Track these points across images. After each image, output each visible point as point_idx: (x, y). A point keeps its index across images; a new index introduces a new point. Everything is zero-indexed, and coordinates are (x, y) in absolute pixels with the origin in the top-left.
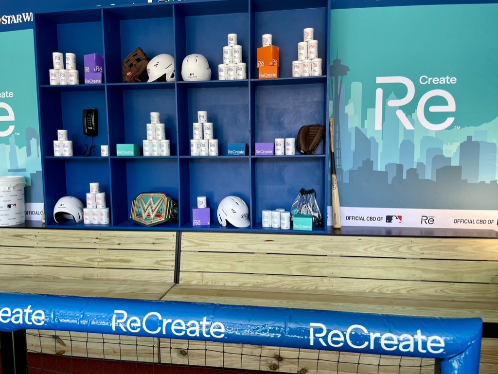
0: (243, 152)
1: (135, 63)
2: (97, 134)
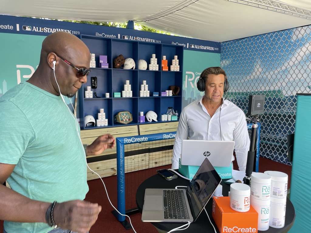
0: (158, 95)
1: (120, 61)
2: (96, 88)
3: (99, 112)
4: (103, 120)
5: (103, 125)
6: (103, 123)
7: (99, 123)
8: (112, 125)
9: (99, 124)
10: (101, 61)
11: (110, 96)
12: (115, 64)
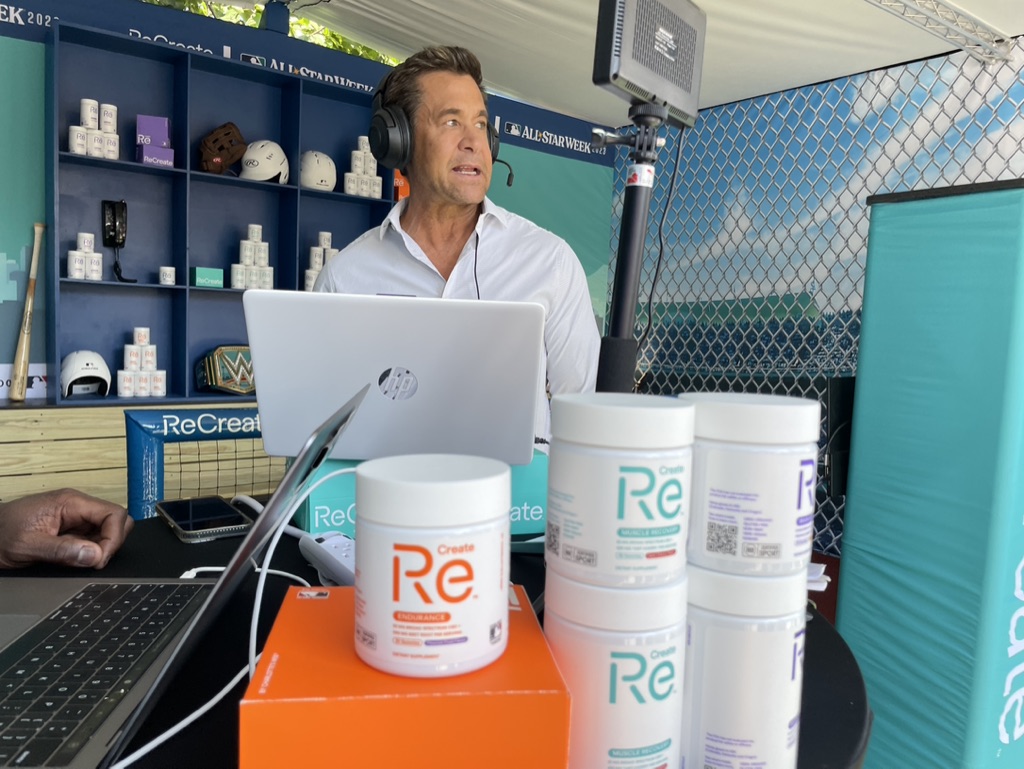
1: (226, 145)
2: (122, 245)
3: (129, 339)
4: (144, 374)
5: (144, 393)
6: (143, 385)
7: (127, 384)
8: (184, 396)
9: (129, 388)
10: (142, 139)
11: (179, 278)
12: (204, 157)
